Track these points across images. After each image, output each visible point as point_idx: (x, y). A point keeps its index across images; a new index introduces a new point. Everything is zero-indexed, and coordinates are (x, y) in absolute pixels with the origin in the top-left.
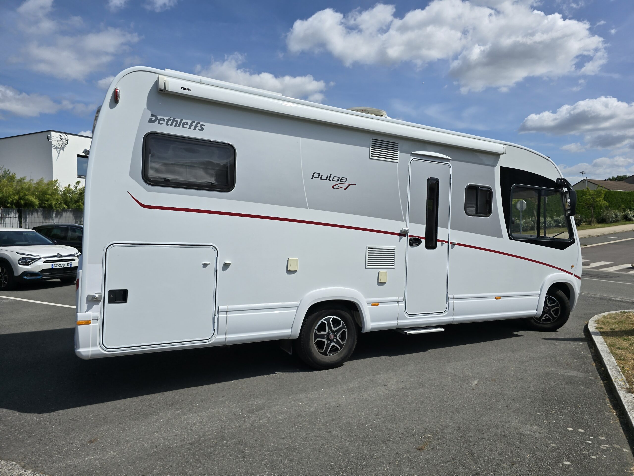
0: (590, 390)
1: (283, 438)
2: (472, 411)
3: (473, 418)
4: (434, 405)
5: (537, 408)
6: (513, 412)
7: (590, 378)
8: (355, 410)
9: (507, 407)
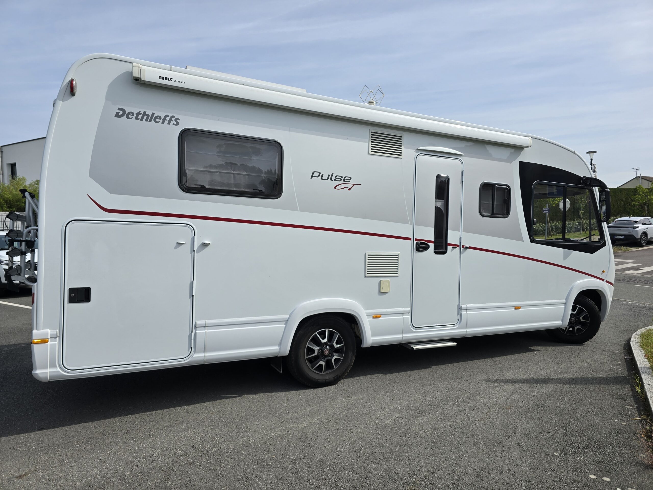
0: (625, 424)
1: (238, 480)
2: (474, 449)
3: (473, 459)
4: (430, 440)
5: (556, 446)
6: (525, 451)
7: (626, 407)
8: (334, 444)
9: (519, 444)
